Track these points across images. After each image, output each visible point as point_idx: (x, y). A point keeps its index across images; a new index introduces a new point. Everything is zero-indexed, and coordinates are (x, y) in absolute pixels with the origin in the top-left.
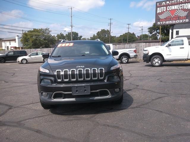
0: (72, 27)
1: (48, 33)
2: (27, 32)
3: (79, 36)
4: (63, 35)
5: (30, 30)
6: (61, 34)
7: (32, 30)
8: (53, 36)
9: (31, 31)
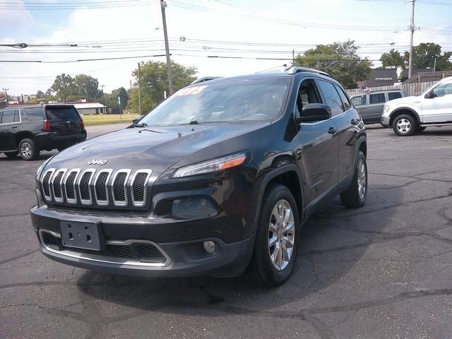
0: (413, 31)
1: (352, 53)
2: (302, 55)
3: (442, 54)
4: (399, 54)
5: (310, 49)
6: (392, 52)
7: (315, 48)
8: (363, 58)
9: (311, 52)
